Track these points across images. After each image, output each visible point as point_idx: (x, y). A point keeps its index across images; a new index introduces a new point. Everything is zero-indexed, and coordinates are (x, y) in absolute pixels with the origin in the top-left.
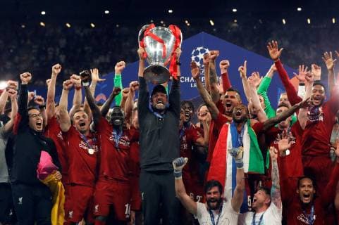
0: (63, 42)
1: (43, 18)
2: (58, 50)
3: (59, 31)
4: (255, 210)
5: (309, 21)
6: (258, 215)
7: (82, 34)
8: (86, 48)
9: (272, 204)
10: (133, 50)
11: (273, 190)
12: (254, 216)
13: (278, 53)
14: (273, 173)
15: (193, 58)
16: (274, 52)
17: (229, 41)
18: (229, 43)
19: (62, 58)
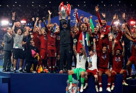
0: (38, 10)
1: (33, 4)
2: (37, 12)
3: (37, 7)
4: (90, 56)
5: (105, 5)
6: (91, 57)
7: (43, 8)
8: (44, 12)
9: (94, 54)
10: (57, 13)
11: (94, 50)
12: (90, 58)
13: (98, 10)
14: (94, 46)
15: (73, 15)
16: (97, 9)
17: (83, 10)
18: (83, 11)
19: (38, 15)
